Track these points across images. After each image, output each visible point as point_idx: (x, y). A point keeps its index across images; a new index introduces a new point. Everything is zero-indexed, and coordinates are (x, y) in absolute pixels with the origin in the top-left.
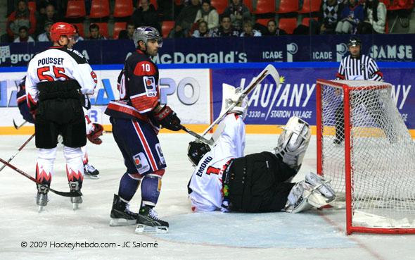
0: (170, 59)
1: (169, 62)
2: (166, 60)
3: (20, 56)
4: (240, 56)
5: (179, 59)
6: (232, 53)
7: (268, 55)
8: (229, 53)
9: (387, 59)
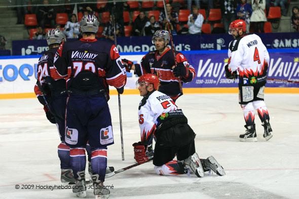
0: (139, 49)
1: (139, 51)
2: (137, 49)
3: (43, 48)
4: (186, 47)
5: (146, 49)
6: (180, 45)
7: (204, 46)
8: (178, 45)
9: (285, 47)
